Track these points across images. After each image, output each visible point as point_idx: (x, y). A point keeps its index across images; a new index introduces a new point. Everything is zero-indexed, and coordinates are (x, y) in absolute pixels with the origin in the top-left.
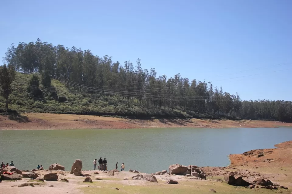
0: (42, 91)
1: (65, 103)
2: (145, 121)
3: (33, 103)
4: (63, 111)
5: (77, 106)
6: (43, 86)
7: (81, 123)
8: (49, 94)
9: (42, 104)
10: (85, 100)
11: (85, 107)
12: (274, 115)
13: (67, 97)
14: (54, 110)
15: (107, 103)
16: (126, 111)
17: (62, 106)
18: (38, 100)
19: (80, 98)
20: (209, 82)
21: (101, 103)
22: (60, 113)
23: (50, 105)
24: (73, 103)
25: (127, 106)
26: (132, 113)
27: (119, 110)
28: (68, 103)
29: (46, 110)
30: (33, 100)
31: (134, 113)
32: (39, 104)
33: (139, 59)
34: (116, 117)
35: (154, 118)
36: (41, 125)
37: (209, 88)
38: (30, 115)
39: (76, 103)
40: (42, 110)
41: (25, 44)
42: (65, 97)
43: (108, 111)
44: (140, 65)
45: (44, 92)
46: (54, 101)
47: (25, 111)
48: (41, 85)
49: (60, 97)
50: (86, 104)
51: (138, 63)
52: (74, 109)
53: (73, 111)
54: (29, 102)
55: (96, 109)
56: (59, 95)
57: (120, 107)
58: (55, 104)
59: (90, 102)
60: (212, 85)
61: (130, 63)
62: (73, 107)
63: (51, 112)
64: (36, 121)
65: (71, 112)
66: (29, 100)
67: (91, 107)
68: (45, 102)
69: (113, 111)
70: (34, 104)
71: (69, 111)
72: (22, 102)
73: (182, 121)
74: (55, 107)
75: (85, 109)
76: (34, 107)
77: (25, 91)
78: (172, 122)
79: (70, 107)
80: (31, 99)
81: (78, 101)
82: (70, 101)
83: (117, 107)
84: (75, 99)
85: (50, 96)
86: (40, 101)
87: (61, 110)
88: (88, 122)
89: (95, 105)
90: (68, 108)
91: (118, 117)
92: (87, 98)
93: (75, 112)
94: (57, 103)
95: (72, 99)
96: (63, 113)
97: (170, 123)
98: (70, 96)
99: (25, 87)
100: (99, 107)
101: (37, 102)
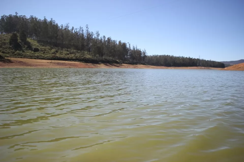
0: (20, 44)
1: (38, 52)
2: (96, 64)
3: (14, 53)
4: (38, 57)
5: (47, 54)
6: (21, 41)
7: (54, 64)
8: (26, 46)
9: (21, 53)
10: (53, 50)
11: (53, 55)
12: (161, 63)
13: (39, 48)
14: (31, 57)
15: (69, 53)
16: (83, 58)
17: (37, 54)
18: (18, 50)
19: (49, 49)
20: (128, 43)
21: (64, 52)
22: (36, 59)
23: (28, 53)
24: (44, 53)
25: (82, 55)
26: (87, 59)
27: (78, 57)
28: (41, 52)
29: (25, 57)
30: (14, 50)
31: (88, 59)
32: (19, 53)
33: (87, 25)
34: (77, 62)
35: (100, 63)
36: (23, 65)
37: (128, 46)
38: (12, 59)
39: (46, 52)
40: (22, 56)
41: (6, 16)
42: (38, 49)
43: (71, 58)
44: (88, 29)
45: (22, 45)
46: (30, 51)
47: (8, 56)
48: (19, 40)
49: (34, 49)
50: (54, 53)
51: (87, 27)
52: (46, 56)
53: (45, 57)
54: (11, 51)
55: (62, 56)
56: (34, 47)
57: (78, 55)
58: (31, 53)
59: (57, 52)
60: (130, 44)
61: (81, 27)
62: (45, 55)
63: (29, 58)
64: (18, 62)
65: (44, 58)
66: (11, 50)
67: (58, 55)
68: (24, 52)
69: (74, 58)
70: (16, 53)
71: (42, 58)
72: (6, 52)
73: (118, 65)
74: (31, 55)
75: (54, 56)
76: (15, 55)
77: (7, 44)
78: (112, 65)
79: (42, 55)
80: (12, 50)
81: (48, 51)
82: (42, 51)
83: (76, 55)
84: (45, 50)
85: (27, 48)
86: (20, 50)
87: (36, 57)
88: (58, 64)
89: (61, 54)
90: (41, 55)
91: (78, 62)
92: (54, 49)
93: (47, 58)
94: (33, 52)
95: (43, 50)
96: (38, 59)
97: (112, 66)
98: (41, 48)
99: (8, 41)
100: (64, 55)
101: (18, 51)
